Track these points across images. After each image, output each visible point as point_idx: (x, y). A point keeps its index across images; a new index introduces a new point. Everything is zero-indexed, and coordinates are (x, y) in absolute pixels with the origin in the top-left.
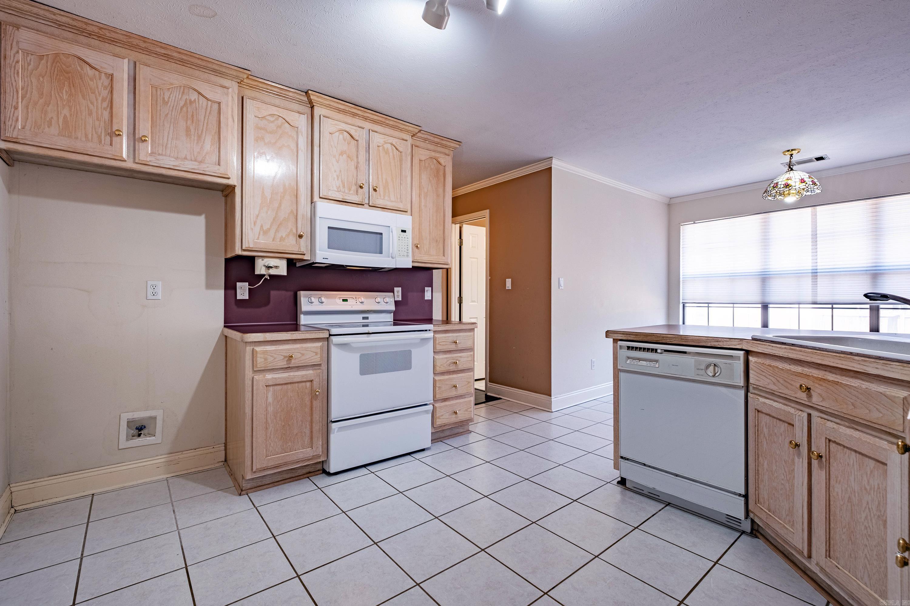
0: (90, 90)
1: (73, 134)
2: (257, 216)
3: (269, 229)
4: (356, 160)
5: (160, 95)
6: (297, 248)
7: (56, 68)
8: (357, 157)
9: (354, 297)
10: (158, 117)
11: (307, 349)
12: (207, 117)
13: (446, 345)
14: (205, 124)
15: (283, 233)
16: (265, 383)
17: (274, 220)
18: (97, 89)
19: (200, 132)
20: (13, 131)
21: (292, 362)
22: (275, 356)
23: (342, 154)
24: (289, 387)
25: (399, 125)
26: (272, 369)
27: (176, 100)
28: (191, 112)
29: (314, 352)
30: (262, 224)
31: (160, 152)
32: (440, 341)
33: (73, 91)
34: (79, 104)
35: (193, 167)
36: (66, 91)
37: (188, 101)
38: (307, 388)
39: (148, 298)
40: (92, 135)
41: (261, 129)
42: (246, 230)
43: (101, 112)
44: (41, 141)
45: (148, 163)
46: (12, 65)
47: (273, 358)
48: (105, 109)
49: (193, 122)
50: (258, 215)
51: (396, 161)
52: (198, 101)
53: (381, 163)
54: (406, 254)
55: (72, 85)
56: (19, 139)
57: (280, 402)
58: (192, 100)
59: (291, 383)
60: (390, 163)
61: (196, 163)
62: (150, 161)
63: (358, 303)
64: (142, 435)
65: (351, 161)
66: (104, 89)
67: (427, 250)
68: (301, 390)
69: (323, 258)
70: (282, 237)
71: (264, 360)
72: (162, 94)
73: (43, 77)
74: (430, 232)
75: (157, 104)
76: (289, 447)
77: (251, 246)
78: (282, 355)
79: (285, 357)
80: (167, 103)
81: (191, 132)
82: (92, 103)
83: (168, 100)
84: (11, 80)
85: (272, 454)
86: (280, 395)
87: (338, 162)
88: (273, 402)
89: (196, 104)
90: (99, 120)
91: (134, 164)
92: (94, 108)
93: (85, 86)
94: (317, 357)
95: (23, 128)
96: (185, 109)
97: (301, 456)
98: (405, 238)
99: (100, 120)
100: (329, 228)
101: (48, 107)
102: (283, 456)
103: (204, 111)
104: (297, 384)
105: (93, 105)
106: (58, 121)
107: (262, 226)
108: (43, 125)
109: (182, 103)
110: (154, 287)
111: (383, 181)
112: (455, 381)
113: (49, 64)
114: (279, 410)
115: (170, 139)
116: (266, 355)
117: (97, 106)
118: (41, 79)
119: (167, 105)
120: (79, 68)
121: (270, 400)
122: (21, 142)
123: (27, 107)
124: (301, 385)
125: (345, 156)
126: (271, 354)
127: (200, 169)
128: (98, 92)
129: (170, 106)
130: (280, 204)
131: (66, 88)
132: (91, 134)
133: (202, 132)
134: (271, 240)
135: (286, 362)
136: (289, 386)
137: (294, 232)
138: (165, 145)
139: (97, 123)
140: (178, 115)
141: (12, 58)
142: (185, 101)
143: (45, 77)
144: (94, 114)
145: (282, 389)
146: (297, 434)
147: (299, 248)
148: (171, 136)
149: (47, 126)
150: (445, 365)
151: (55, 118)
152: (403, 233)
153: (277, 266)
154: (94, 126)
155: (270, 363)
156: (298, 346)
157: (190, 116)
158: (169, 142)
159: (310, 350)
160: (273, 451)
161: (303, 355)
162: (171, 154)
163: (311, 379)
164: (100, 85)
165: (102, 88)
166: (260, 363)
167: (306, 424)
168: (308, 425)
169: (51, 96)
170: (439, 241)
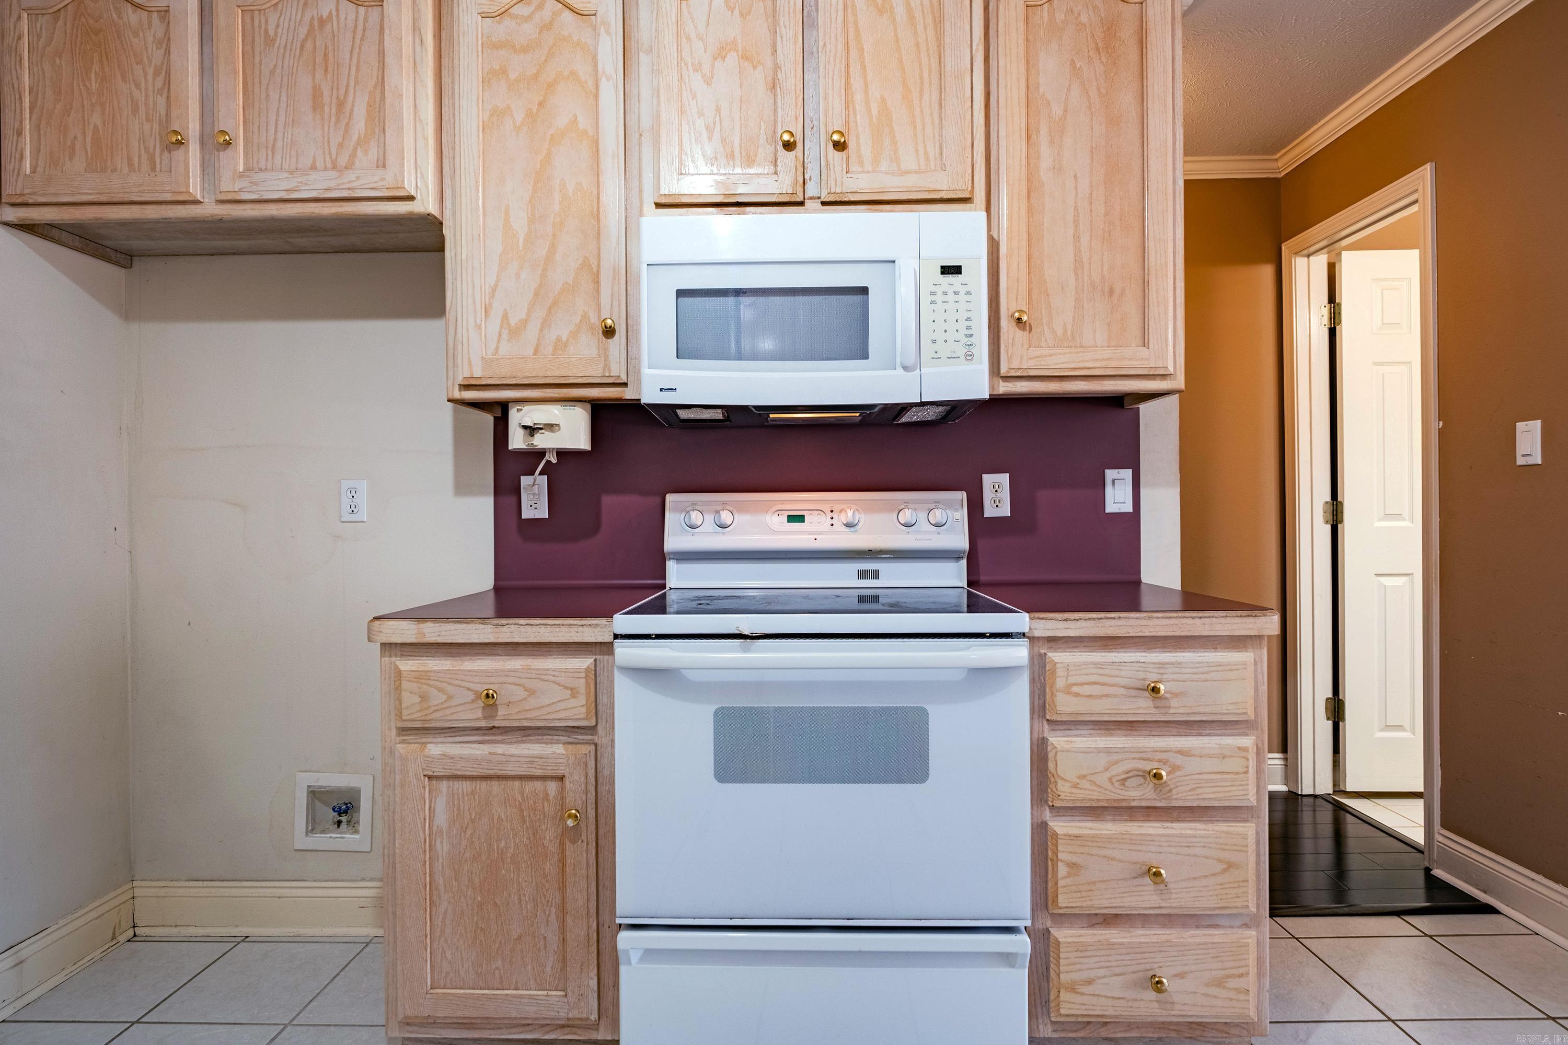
0: (135, 58)
1: (109, 163)
2: (494, 290)
3: (524, 323)
4: (769, 64)
5: (260, 26)
6: (601, 366)
7: (80, 28)
8: (774, 52)
9: (827, 508)
10: (257, 80)
11: (544, 677)
12: (358, 50)
13: (1107, 696)
14: (353, 69)
15: (561, 329)
16: (423, 769)
17: (536, 295)
18: (145, 52)
19: (342, 92)
20: (17, 181)
21: (499, 713)
22: (450, 689)
23: (721, 54)
24: (494, 788)
26: (450, 728)
27: (292, 25)
28: (324, 46)
29: (566, 688)
30: (506, 310)
31: (262, 164)
32: (1072, 680)
33: (106, 69)
34: (117, 94)
35: (326, 185)
36: (96, 74)
37: (316, 23)
38: (548, 800)
39: (343, 520)
40: (140, 156)
41: (498, 46)
42: (465, 331)
43: (154, 100)
44: (56, 192)
45: (238, 198)
46: (12, 47)
47: (444, 697)
48: (160, 92)
49: (326, 71)
50: (496, 285)
51: (920, 28)
52: (338, 15)
53: (861, 50)
54: (961, 351)
55: (104, 58)
56: (27, 196)
57: (469, 832)
58: (324, 17)
59: (499, 777)
60: (897, 41)
61: (334, 174)
62: (240, 190)
63: (839, 527)
64: (343, 826)
65: (755, 67)
66: (157, 48)
67: (1065, 332)
68: (531, 802)
69: (661, 390)
70: (559, 339)
71: (418, 700)
72: (263, 21)
73: (60, 57)
74: (1078, 260)
75: (253, 51)
76: (497, 972)
77: (478, 373)
78: (468, 689)
79: (478, 695)
80: (274, 40)
81: (322, 99)
82: (138, 86)
83: (276, 34)
84: (12, 79)
85: (448, 981)
86: (469, 809)
87: (709, 84)
88: (450, 827)
89: (332, 23)
90: (149, 121)
91: (216, 207)
92: (141, 96)
93: (125, 52)
94: (574, 703)
95: (34, 171)
96: (309, 45)
97: (530, 1011)
98: (956, 293)
99: (153, 120)
100: (681, 293)
101: (69, 115)
102: (478, 997)
103: (349, 35)
104: (517, 783)
105: (140, 90)
106: (85, 143)
107: (505, 316)
108: (62, 157)
109: (303, 31)
110: (353, 493)
111: (869, 110)
112: (1153, 849)
113: (69, 24)
114: (468, 855)
115: (280, 128)
116: (425, 687)
117: (146, 89)
118: (58, 61)
119: (274, 45)
120: (115, 16)
121: (441, 819)
122: (31, 201)
123: (38, 127)
124: (529, 786)
125: (732, 59)
126: (437, 683)
127: (341, 187)
128: (148, 57)
129: (279, 47)
130: (553, 248)
131: (96, 67)
132: (137, 155)
133: (346, 91)
134: (531, 353)
135: (480, 711)
136: (495, 786)
137: (592, 321)
138: (270, 146)
139: (147, 127)
140: (295, 64)
141: (12, 33)
142: (310, 25)
143: (63, 55)
144: (142, 109)
145: (473, 793)
146: (520, 937)
147: (606, 365)
148: (282, 118)
149: (68, 159)
150: (1103, 779)
151: (80, 136)
152: (951, 278)
153: (552, 425)
154: (141, 136)
155: (437, 710)
156: (516, 663)
157: (319, 59)
158: (280, 135)
159: (553, 679)
160: (452, 975)
161: (531, 692)
162: (284, 165)
163: (560, 773)
164: (150, 40)
165: (154, 45)
166: (407, 708)
167: (547, 913)
168: (553, 916)
169: (73, 92)
170: (1123, 290)
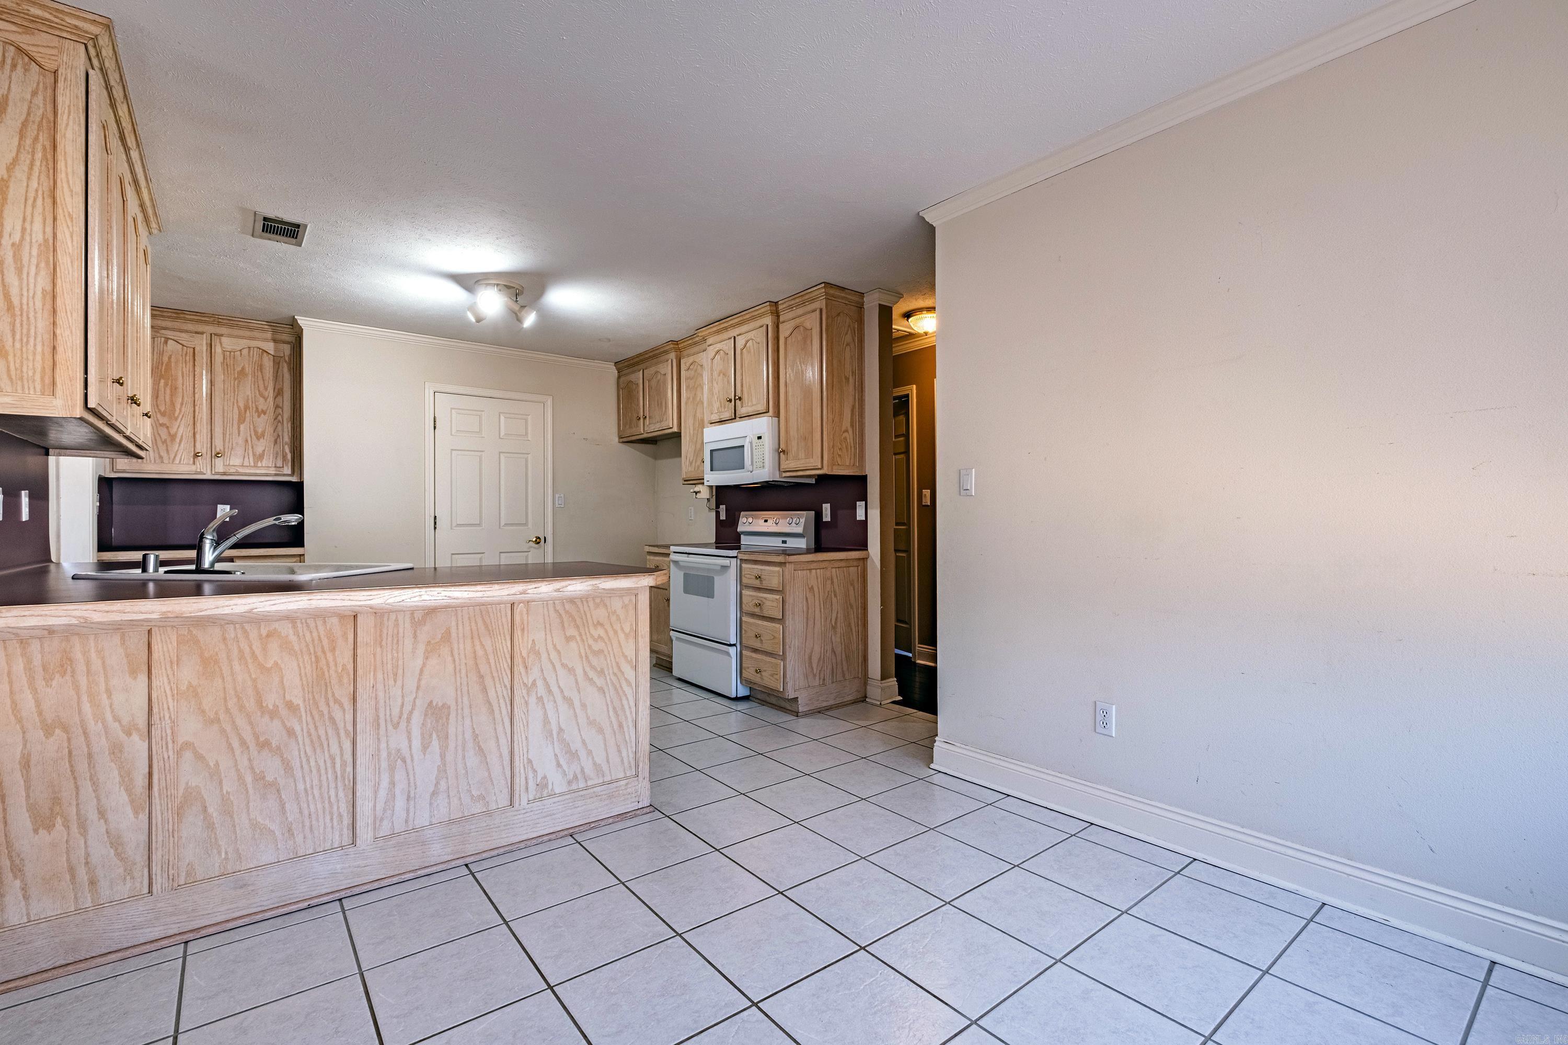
0: (634, 397)
3: (693, 461)
4: (728, 375)
9: (773, 517)
10: (650, 400)
13: (751, 578)
15: (699, 462)
25: (753, 314)
41: (687, 379)
51: (756, 356)
54: (761, 465)
65: (725, 377)
67: (795, 453)
70: (698, 465)
72: (651, 383)
74: (798, 428)
83: (653, 386)
98: (760, 446)
100: (711, 451)
107: (689, 459)
112: (759, 628)
125: (721, 375)
130: (697, 437)
134: (694, 469)
150: (750, 605)
152: (759, 440)
